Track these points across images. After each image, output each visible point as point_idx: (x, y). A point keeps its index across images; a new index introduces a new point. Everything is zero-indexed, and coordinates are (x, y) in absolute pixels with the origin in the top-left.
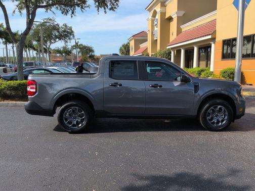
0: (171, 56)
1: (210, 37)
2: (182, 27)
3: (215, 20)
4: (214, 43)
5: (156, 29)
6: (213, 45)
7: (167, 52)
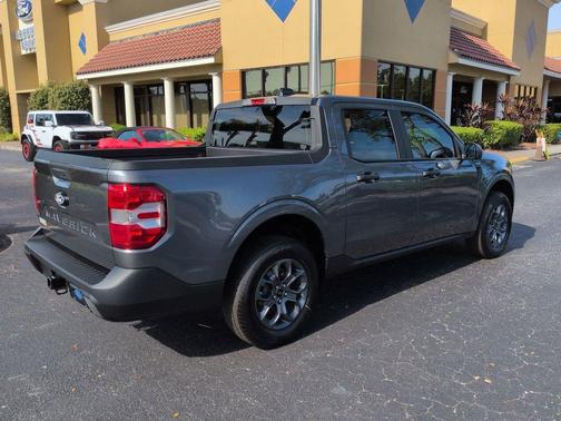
0: (90, 99)
1: (211, 60)
2: (109, 29)
3: (218, 20)
4: (220, 75)
5: (22, 26)
6: (216, 80)
7: (80, 89)
